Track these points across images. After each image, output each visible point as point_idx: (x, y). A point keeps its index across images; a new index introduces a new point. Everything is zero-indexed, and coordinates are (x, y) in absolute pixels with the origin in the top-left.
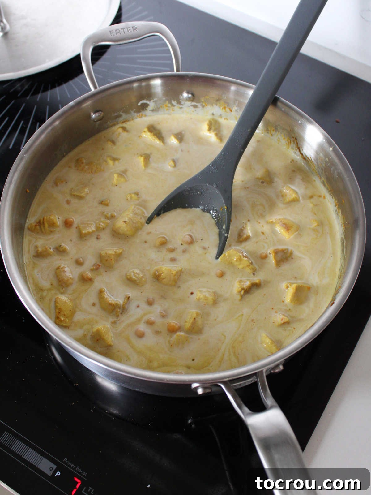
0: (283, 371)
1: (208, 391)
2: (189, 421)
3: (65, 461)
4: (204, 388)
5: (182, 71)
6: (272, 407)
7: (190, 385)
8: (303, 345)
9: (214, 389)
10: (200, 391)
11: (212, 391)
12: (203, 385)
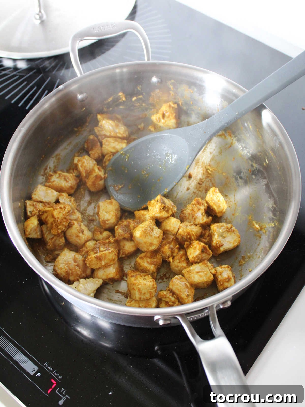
0: (230, 306)
1: (168, 322)
2: (156, 348)
3: (46, 365)
4: (165, 320)
5: (151, 60)
6: (219, 336)
7: (153, 317)
8: (247, 285)
9: (173, 321)
10: (161, 323)
11: (171, 322)
12: (164, 317)
